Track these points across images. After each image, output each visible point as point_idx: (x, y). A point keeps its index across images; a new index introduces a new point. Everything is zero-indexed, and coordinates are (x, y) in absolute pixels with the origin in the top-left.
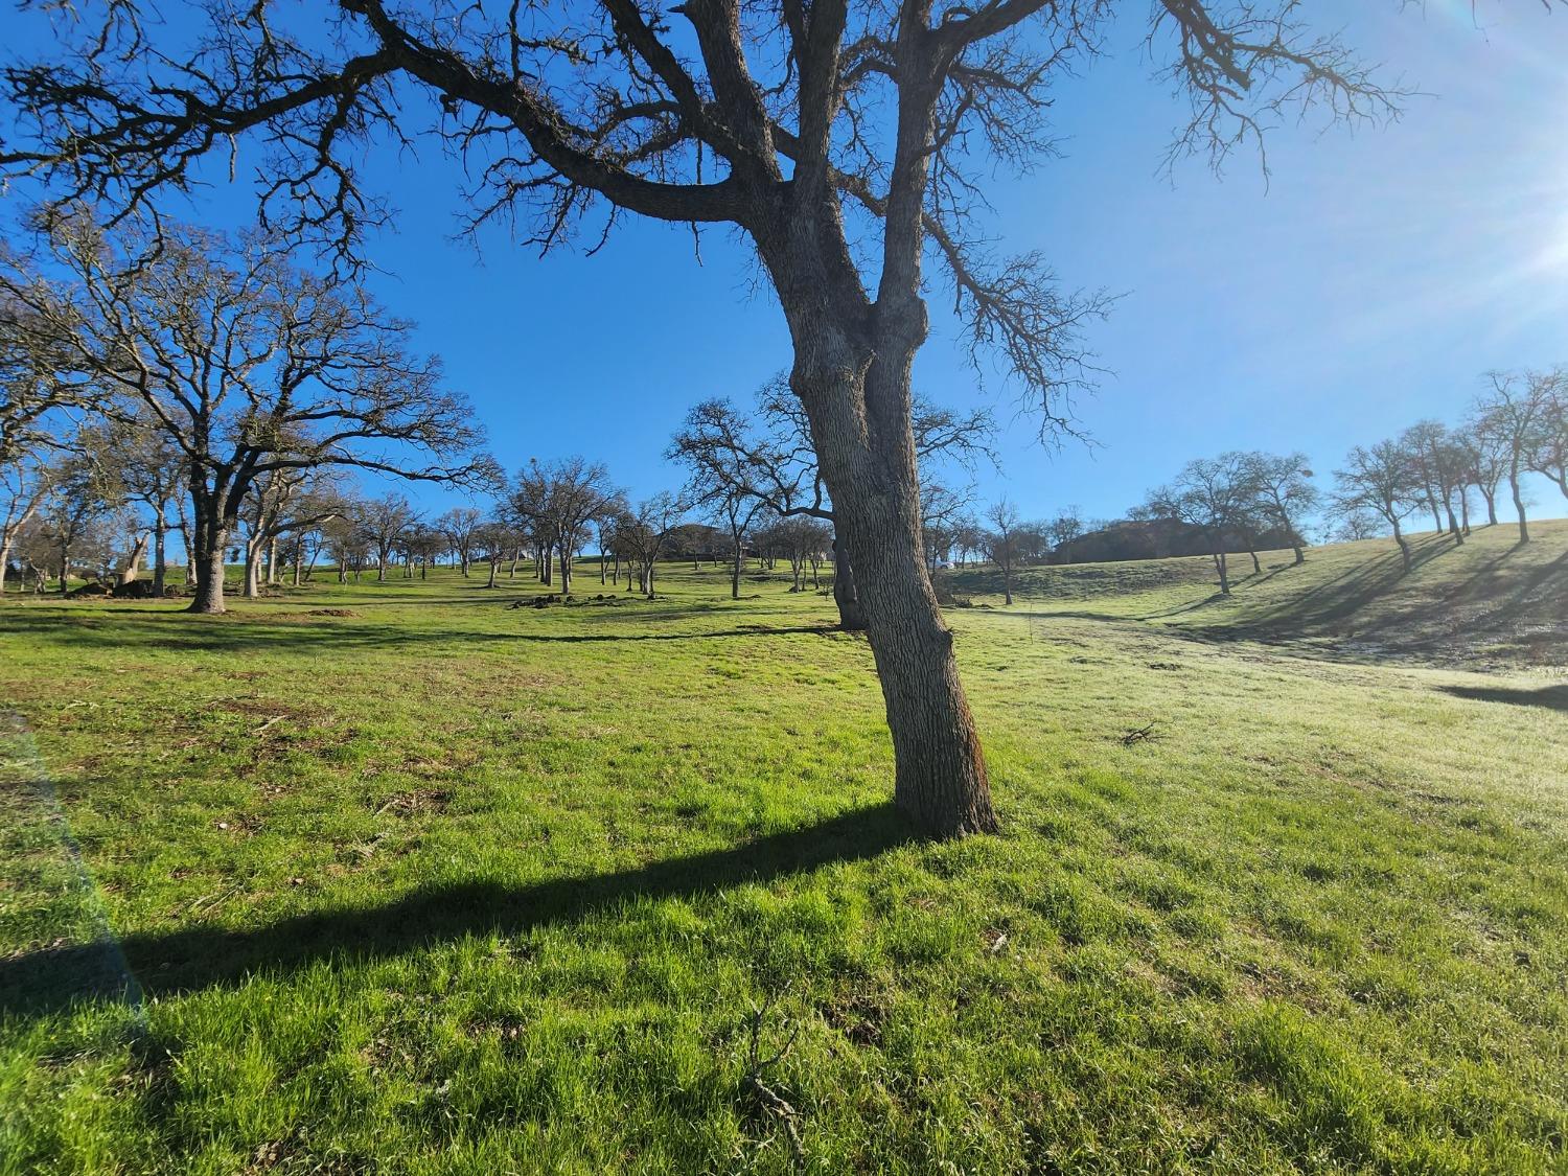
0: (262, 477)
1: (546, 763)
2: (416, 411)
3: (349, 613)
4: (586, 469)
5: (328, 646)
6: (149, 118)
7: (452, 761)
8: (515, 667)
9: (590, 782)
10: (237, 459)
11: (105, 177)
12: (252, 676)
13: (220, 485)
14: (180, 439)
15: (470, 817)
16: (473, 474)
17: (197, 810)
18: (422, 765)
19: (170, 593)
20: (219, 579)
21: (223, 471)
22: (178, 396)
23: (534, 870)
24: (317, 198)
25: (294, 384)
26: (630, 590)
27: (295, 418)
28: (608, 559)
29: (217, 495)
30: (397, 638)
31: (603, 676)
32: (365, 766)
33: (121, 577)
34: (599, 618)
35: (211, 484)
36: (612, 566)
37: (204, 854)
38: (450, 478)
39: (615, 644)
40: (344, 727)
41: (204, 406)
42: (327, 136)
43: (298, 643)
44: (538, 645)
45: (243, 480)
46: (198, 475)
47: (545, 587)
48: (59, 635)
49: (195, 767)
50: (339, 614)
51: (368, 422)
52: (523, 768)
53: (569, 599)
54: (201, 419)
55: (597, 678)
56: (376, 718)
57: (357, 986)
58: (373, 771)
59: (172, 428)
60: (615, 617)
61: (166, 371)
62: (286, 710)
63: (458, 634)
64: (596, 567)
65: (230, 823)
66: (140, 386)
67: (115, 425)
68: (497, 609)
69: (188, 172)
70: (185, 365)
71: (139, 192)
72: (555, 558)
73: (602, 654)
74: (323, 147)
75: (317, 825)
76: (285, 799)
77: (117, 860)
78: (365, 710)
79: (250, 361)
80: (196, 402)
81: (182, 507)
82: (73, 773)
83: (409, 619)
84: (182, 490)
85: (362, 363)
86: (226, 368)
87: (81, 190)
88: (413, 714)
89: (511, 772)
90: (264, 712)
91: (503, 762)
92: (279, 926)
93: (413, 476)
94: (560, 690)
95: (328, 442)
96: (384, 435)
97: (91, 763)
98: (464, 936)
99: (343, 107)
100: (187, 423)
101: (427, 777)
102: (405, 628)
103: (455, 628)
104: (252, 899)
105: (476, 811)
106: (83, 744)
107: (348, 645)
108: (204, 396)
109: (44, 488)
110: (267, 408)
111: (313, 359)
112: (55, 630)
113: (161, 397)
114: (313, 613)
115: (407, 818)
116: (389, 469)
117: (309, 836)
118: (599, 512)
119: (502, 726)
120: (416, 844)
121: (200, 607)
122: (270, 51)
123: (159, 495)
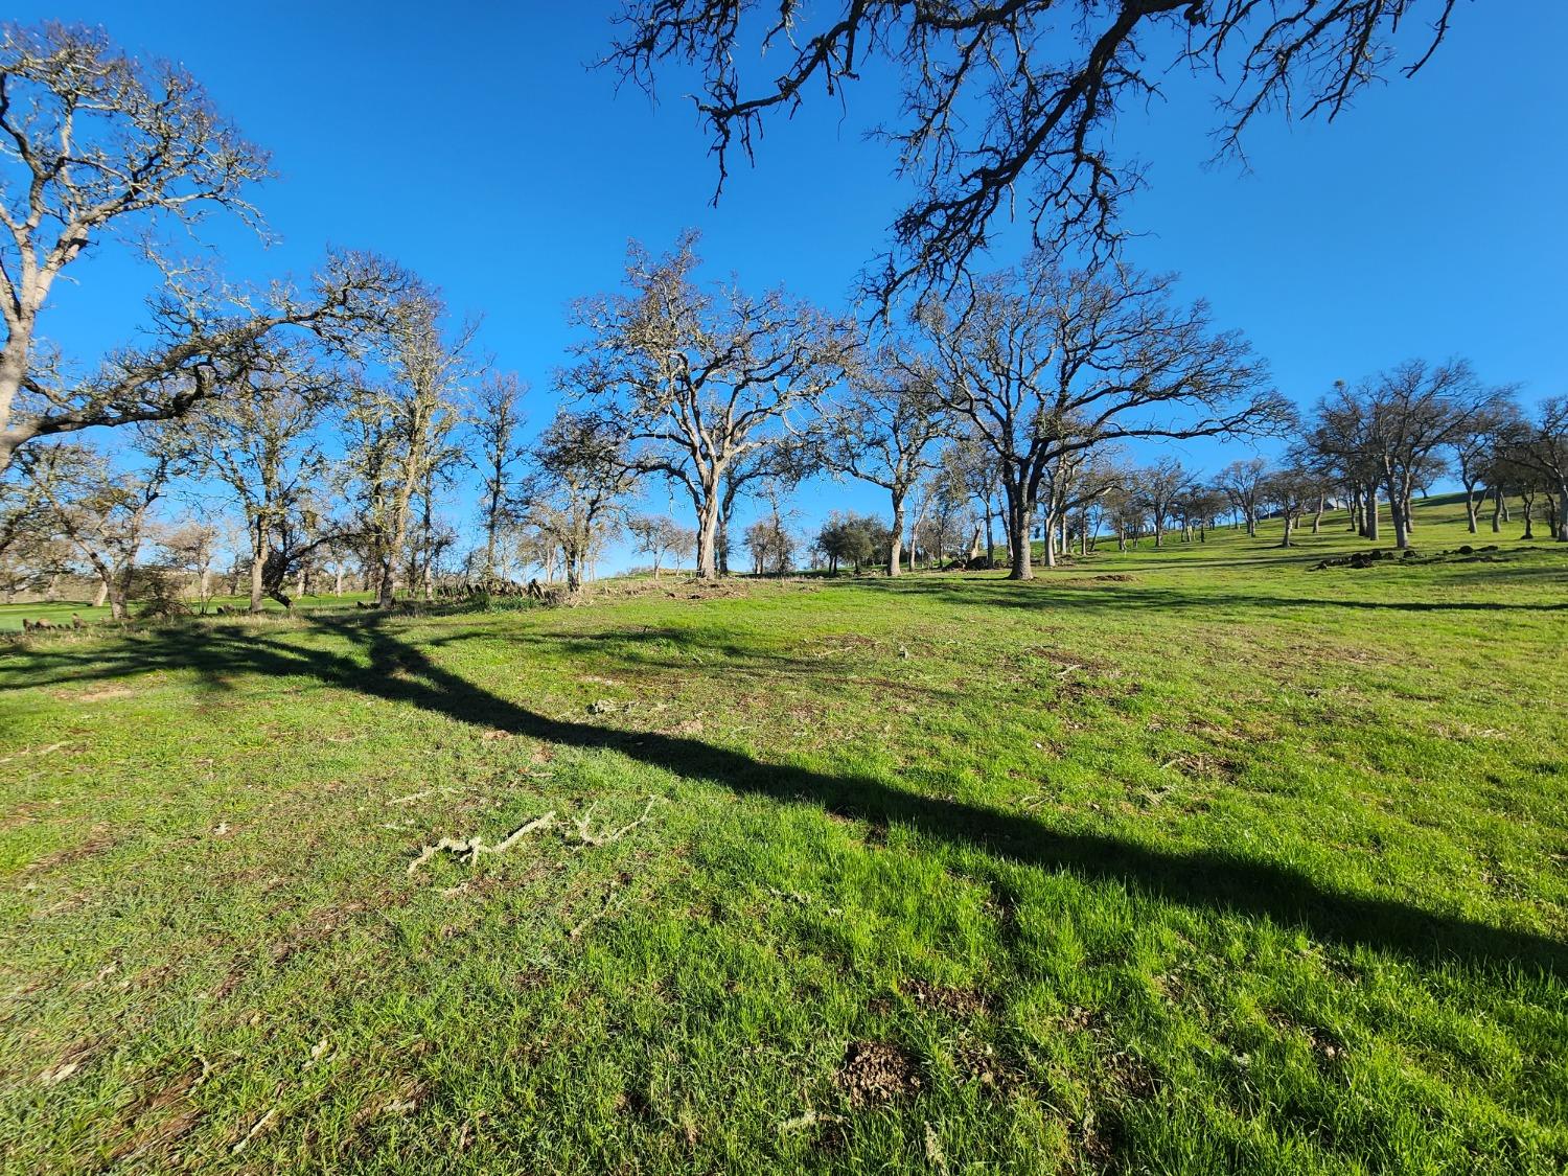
0: (1052, 463)
1: (1374, 758)
2: (1183, 366)
3: (1129, 578)
5: (1112, 608)
6: (962, 204)
7: (1243, 732)
8: (1323, 638)
9: (1451, 793)
10: (1032, 452)
11: (942, 265)
12: (1053, 630)
13: (1023, 477)
14: (995, 444)
15: (1266, 796)
16: (1255, 418)
17: (1021, 729)
18: (1208, 730)
19: (997, 565)
20: (1027, 552)
21: (1024, 463)
22: (993, 413)
23: (1356, 878)
24: (1076, 197)
25: (1070, 376)
26: (1526, 536)
27: (1073, 405)
29: (1021, 484)
30: (1177, 602)
31: (1474, 657)
32: (1150, 718)
33: (969, 555)
34: (1464, 579)
35: (1017, 476)
37: (1027, 764)
38: (1226, 428)
39: (1499, 615)
40: (1128, 681)
41: (1009, 415)
42: (1080, 134)
43: (1088, 604)
44: (1358, 613)
45: (1038, 468)
46: (1008, 471)
47: (1366, 541)
48: (940, 595)
49: (1019, 697)
50: (1120, 578)
51: (1135, 391)
52: (1339, 757)
53: (1409, 554)
54: (1007, 425)
55: (1462, 661)
56: (1159, 677)
57: (1149, 918)
58: (1157, 725)
59: (989, 437)
60: (1496, 577)
61: (984, 395)
62: (1080, 661)
63: (1245, 599)
65: (1043, 744)
66: (970, 411)
67: (958, 444)
68: (1295, 571)
69: (986, 233)
70: (994, 388)
71: (959, 264)
73: (1469, 628)
74: (1077, 148)
75: (1109, 763)
76: (1082, 735)
77: (977, 752)
78: (1147, 668)
79: (1036, 367)
80: (1003, 413)
81: (1000, 499)
82: (951, 687)
83: (1188, 583)
84: (1000, 487)
85: (1126, 335)
86: (1020, 379)
87: (931, 282)
88: (1196, 677)
89: (1320, 758)
90: (1064, 660)
91: (1309, 746)
92: (1083, 838)
93: (1184, 435)
94: (1395, 671)
95: (1101, 420)
96: (1151, 399)
97: (960, 683)
98: (1261, 917)
99: (1091, 100)
100: (999, 432)
101: (1214, 743)
102: (1185, 592)
103: (1242, 592)
104: (1062, 809)
105: (1274, 791)
106: (955, 668)
107: (1130, 607)
108: (1008, 407)
109: (928, 498)
110: (1051, 403)
111: (1084, 347)
112: (937, 592)
113: (983, 416)
114: (1099, 578)
115: (1194, 779)
116: (1160, 433)
117: (1103, 772)
119: (1305, 704)
120: (1205, 807)
121: (1016, 573)
122: (1033, 91)
123: (986, 491)
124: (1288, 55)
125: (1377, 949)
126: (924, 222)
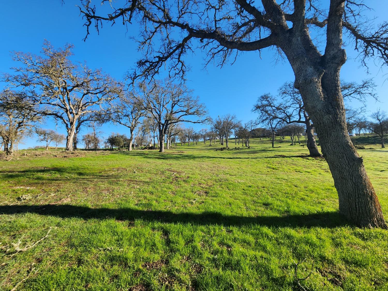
0: (169, 126)
1: (228, 188)
2: (195, 109)
3: (184, 152)
4: (231, 117)
5: (181, 159)
6: (154, 63)
7: (208, 185)
8: (218, 164)
9: (239, 193)
10: (165, 123)
11: (148, 75)
12: (170, 165)
13: (163, 128)
14: (157, 120)
15: (213, 198)
16: (206, 121)
17: (165, 189)
18: (202, 185)
19: (156, 149)
20: (163, 146)
21: (163, 125)
22: (156, 112)
23: (228, 212)
24: (178, 69)
25: (173, 107)
26: (243, 146)
27: (174, 113)
28: (237, 138)
29: (162, 130)
30: (194, 158)
31: (239, 168)
32: (191, 183)
33: (149, 146)
34: (236, 153)
35: (161, 128)
36: (238, 140)
37: (168, 198)
38: (202, 122)
39: (241, 160)
40: (187, 176)
41: (160, 113)
42: (180, 56)
43: (177, 158)
44: (223, 159)
45: (166, 126)
46: (160, 126)
47: (222, 146)
48: (143, 156)
49: (164, 181)
50: (182, 152)
51: (186, 112)
52: (223, 188)
53: (228, 148)
54: (160, 116)
55: (237, 168)
56: (192, 174)
57: (196, 230)
58: (193, 185)
59: (156, 118)
60: (240, 153)
61: (154, 108)
62: (176, 172)
63: (205, 157)
64: (234, 141)
65: (171, 193)
66: (151, 111)
67: (148, 119)
68: (212, 151)
69: (159, 71)
70: (157, 106)
71: (152, 76)
72: (224, 139)
73: (238, 162)
74: (179, 59)
75: (185, 195)
76: (179, 189)
77: (156, 196)
78: (190, 172)
79: (166, 103)
80: (159, 113)
81: (157, 133)
82: (148, 180)
83: (195, 153)
84: (157, 130)
85: (185, 100)
86: (163, 105)
87: (145, 79)
88: (199, 174)
89: (220, 189)
90: (173, 172)
91: (218, 187)
92: (181, 214)
93: (195, 123)
94: (229, 171)
95: (180, 117)
96: (189, 114)
97: (150, 179)
98: (216, 224)
99: (182, 49)
100: (158, 117)
101: (203, 188)
102: (194, 155)
103: (204, 155)
104: (176, 208)
105: (214, 197)
106: (149, 175)
107: (185, 159)
108: (160, 111)
109: (139, 131)
110: (169, 112)
111: (177, 101)
112: (142, 155)
113: (154, 113)
114: (178, 152)
115: (200, 196)
116: (190, 122)
117: (184, 197)
118: (235, 127)
119: (217, 178)
120: (203, 202)
121: (161, 151)
122: (170, 43)
123: (154, 130)
124: (214, 54)
125: (233, 226)
126: (144, 64)
